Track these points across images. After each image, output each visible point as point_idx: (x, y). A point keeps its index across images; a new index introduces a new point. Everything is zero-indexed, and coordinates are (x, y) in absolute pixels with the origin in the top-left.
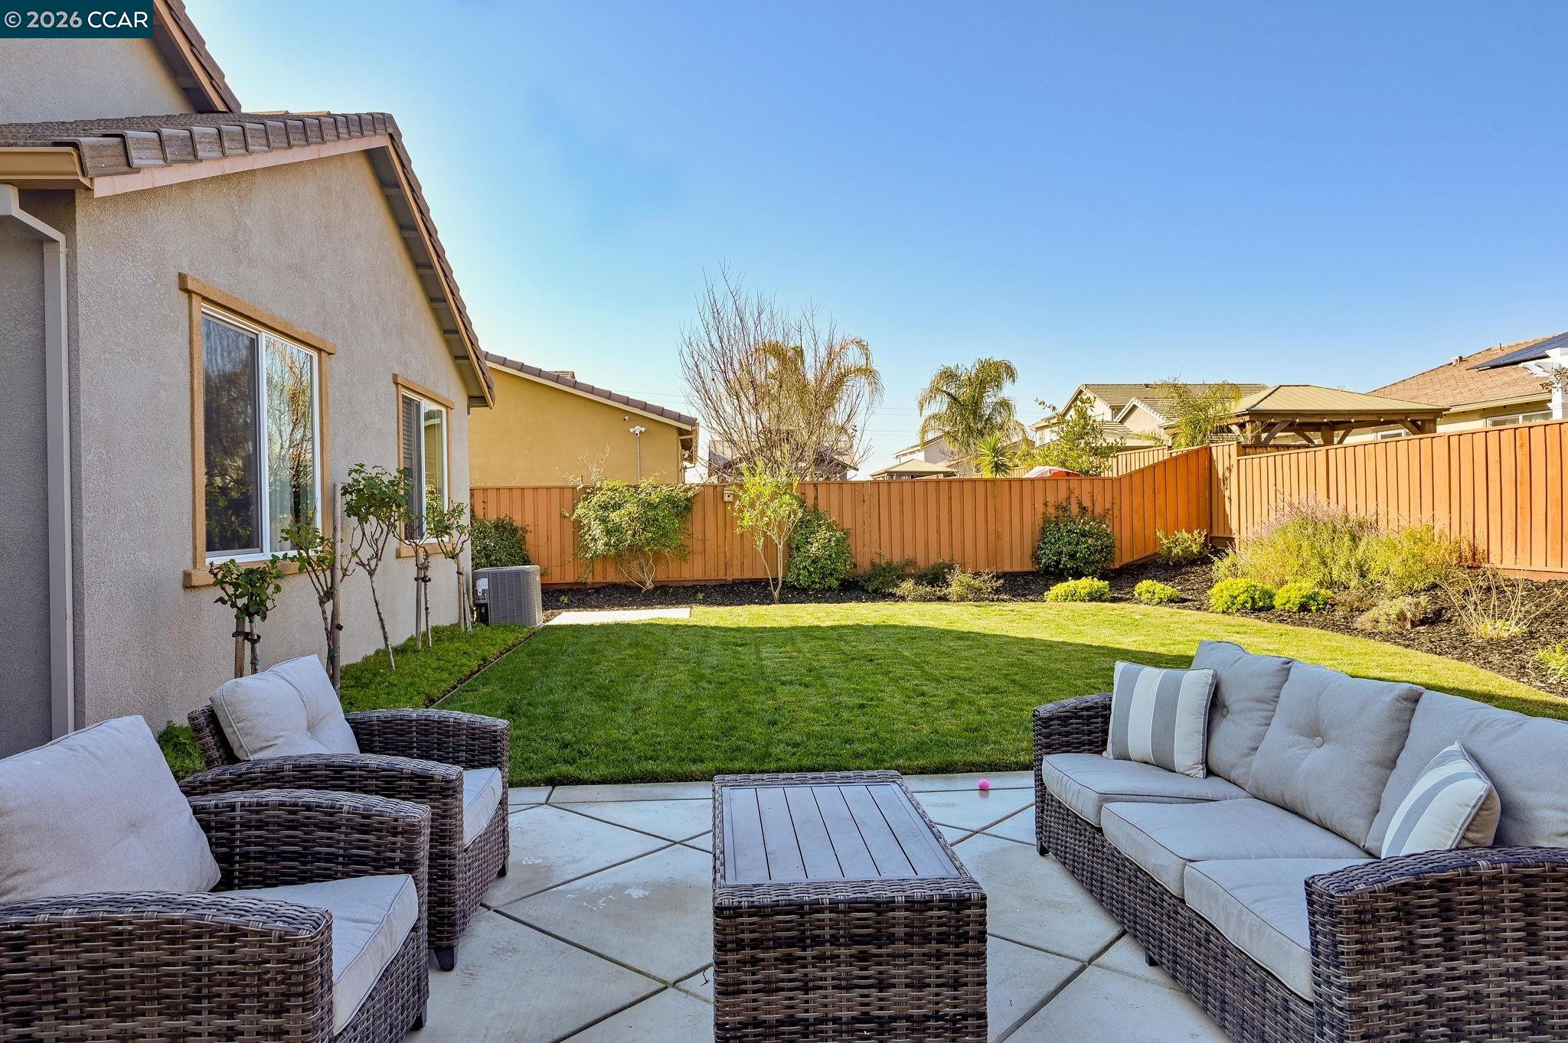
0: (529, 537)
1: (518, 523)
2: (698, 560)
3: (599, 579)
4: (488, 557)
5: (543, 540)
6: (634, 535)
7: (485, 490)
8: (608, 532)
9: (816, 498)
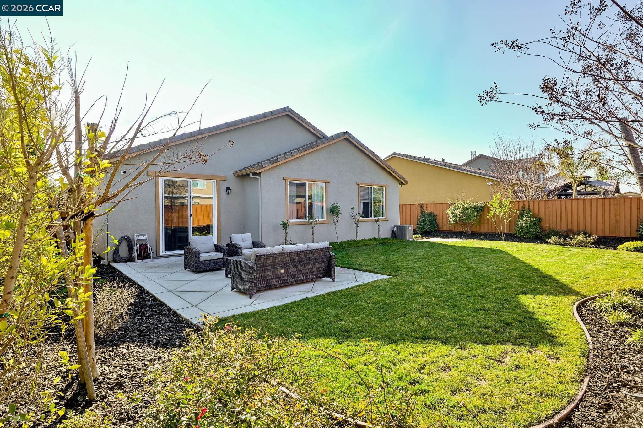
0: (438, 218)
1: (435, 213)
2: (486, 226)
3: (456, 230)
4: (424, 222)
5: (441, 218)
6: (460, 218)
7: (427, 204)
8: (454, 217)
9: (529, 206)
